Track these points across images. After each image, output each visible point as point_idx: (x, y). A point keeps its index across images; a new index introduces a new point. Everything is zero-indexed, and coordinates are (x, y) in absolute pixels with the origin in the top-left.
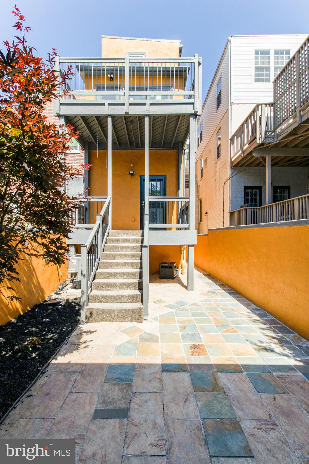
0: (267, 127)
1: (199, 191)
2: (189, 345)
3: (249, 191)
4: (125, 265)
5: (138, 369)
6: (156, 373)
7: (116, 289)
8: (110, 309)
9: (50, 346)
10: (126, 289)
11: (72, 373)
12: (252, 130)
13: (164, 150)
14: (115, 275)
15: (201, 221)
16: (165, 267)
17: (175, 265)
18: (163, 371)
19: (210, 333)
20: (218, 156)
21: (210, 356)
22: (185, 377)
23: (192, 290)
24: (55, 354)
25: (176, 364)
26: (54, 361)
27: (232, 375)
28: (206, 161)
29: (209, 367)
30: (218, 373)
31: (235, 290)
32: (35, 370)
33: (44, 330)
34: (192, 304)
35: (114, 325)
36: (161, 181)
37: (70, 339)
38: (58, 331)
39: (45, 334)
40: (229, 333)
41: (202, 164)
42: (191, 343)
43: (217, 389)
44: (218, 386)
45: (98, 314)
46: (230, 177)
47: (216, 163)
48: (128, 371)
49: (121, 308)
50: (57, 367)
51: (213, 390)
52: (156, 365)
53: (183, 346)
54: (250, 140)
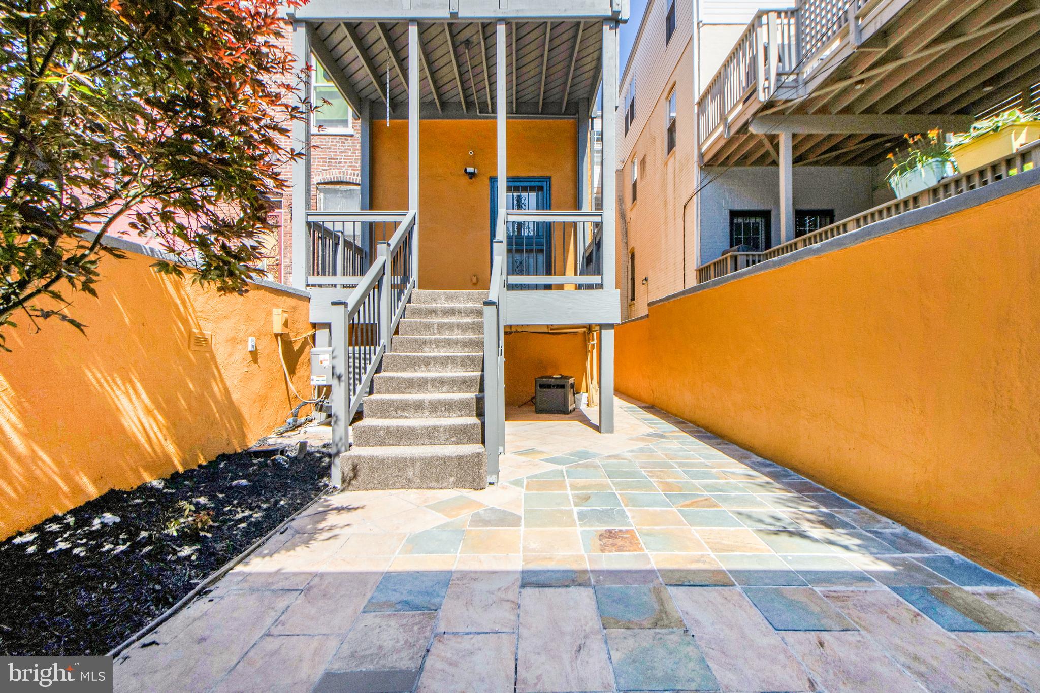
0: (781, 65)
1: (628, 234)
2: (596, 531)
3: (740, 221)
4: (447, 363)
5: (458, 582)
6: (507, 590)
7: (421, 415)
8: (404, 456)
9: (236, 535)
10: (447, 414)
11: (281, 592)
12: (747, 74)
13: (546, 118)
14: (422, 384)
15: (633, 299)
16: (549, 386)
17: (572, 381)
18: (523, 586)
19: (650, 509)
20: (671, 145)
21: (649, 554)
22: (583, 598)
23: (611, 430)
24: (246, 552)
25: (558, 571)
26: (239, 568)
27: (705, 593)
28: (643, 162)
29: (647, 575)
30: (670, 589)
31: (711, 432)
32: (180, 584)
33: (230, 503)
34: (609, 456)
35: (413, 495)
36: (538, 190)
37: (294, 524)
38: (264, 506)
39: (230, 510)
40: (697, 507)
41: (636, 172)
42: (603, 528)
43: (666, 622)
44: (667, 616)
45: (373, 470)
46: (699, 188)
47: (666, 164)
48: (431, 587)
49: (430, 455)
50: (244, 580)
51: (655, 625)
52: (508, 573)
53: (582, 533)
54: (743, 96)
